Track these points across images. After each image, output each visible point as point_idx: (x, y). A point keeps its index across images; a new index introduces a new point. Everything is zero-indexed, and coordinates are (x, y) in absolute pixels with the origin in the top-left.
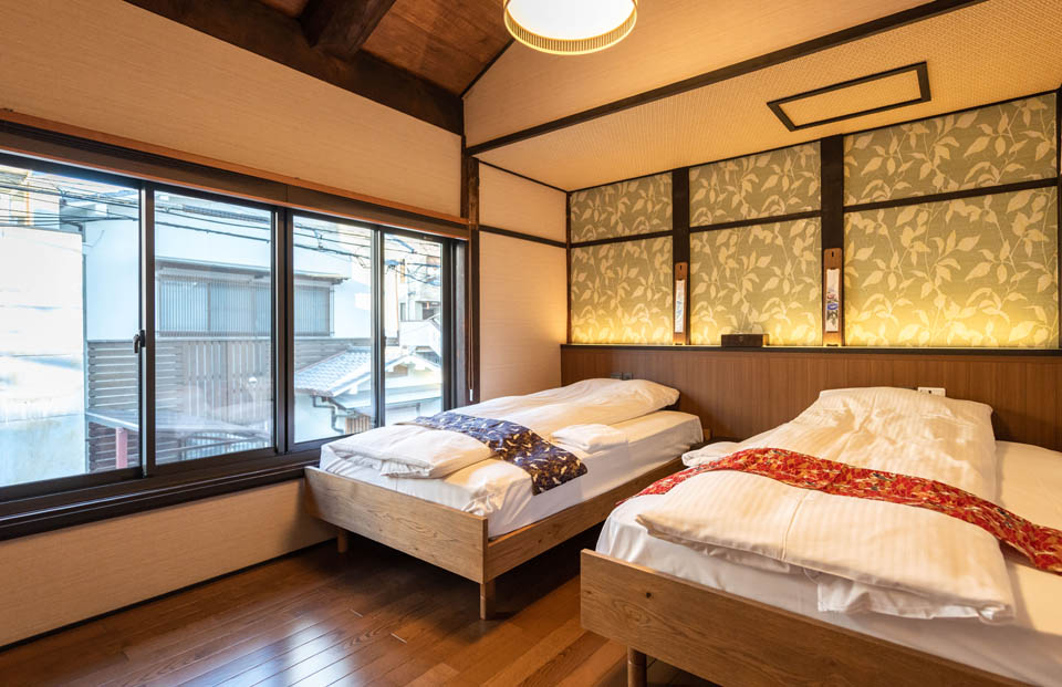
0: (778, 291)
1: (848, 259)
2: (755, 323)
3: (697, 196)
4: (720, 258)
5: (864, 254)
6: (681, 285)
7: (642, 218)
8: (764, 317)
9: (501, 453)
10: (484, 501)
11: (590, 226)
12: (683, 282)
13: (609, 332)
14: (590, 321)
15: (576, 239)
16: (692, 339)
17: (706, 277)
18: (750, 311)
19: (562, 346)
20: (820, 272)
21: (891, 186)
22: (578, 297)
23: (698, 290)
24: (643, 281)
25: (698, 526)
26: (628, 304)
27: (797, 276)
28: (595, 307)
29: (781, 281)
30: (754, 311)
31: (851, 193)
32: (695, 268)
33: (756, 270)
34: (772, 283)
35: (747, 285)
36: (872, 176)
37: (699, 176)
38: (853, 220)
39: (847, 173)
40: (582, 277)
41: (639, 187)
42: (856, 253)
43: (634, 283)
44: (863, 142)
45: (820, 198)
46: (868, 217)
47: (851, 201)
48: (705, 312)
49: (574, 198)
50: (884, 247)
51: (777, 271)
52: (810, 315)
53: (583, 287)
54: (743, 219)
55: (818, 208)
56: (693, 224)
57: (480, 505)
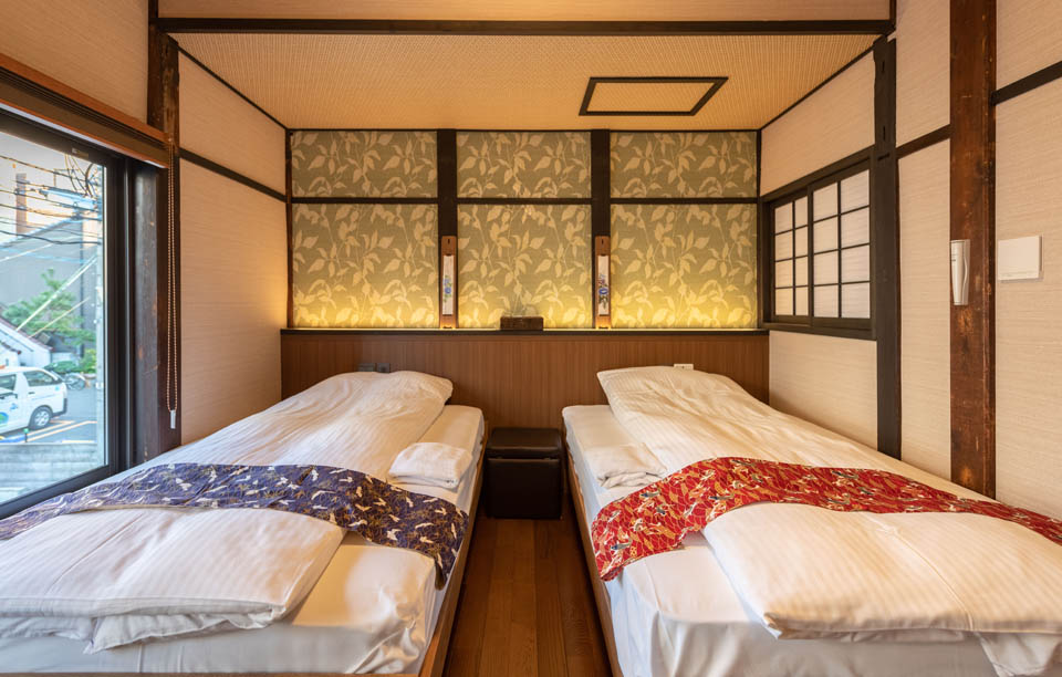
0: (550, 274)
1: (613, 248)
2: (528, 305)
3: (465, 165)
4: (492, 235)
5: (626, 244)
6: (448, 261)
7: (398, 179)
8: (538, 299)
9: (363, 530)
10: (396, 642)
11: (323, 179)
12: (452, 257)
13: (352, 313)
14: (323, 299)
15: (300, 193)
16: (460, 321)
17: (476, 255)
18: (523, 292)
19: (283, 332)
20: (590, 258)
21: (647, 185)
22: (305, 267)
23: (468, 267)
24: (399, 254)
25: (849, 608)
26: (377, 279)
27: (569, 261)
28: (331, 282)
29: (554, 263)
30: (527, 292)
31: (616, 186)
32: (463, 243)
33: (529, 250)
34: (545, 266)
35: (521, 266)
36: (632, 174)
37: (468, 142)
38: (618, 211)
39: (612, 167)
40: (310, 242)
41: (394, 141)
42: (621, 242)
43: (387, 256)
44: (625, 141)
45: (590, 188)
46: (630, 211)
47: (616, 194)
48: (474, 292)
49: (296, 139)
50: (643, 239)
51: (549, 253)
52: (580, 299)
53: (312, 255)
54: (516, 196)
55: (588, 196)
56: (461, 195)
57: (393, 652)
